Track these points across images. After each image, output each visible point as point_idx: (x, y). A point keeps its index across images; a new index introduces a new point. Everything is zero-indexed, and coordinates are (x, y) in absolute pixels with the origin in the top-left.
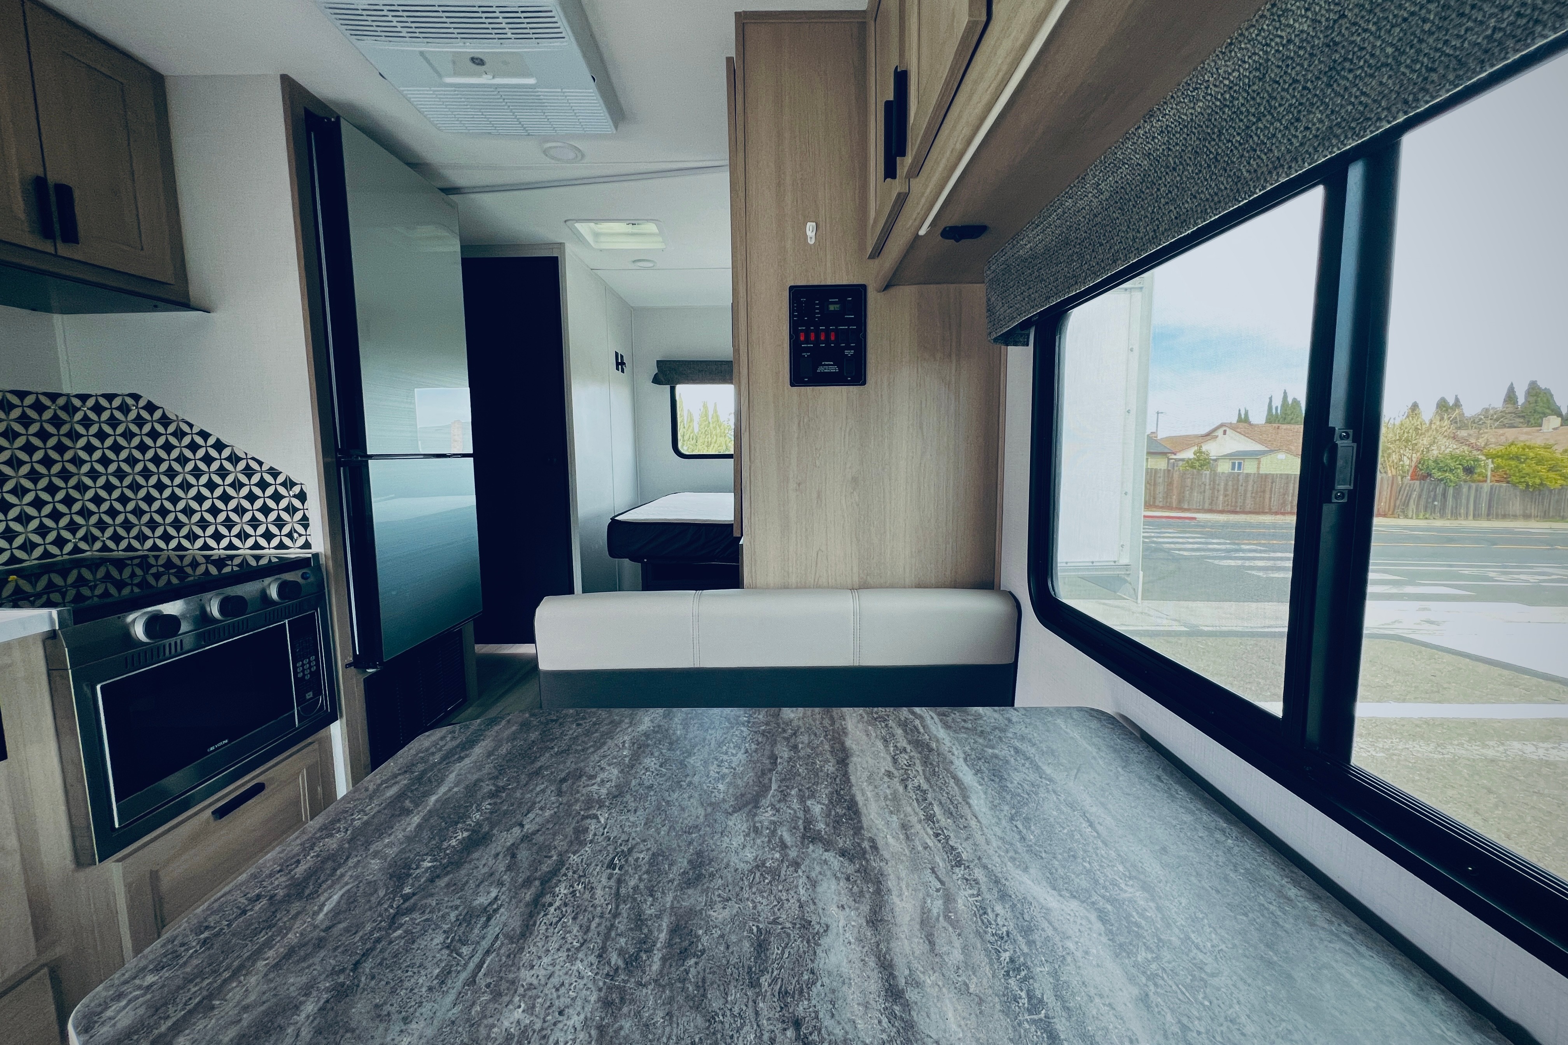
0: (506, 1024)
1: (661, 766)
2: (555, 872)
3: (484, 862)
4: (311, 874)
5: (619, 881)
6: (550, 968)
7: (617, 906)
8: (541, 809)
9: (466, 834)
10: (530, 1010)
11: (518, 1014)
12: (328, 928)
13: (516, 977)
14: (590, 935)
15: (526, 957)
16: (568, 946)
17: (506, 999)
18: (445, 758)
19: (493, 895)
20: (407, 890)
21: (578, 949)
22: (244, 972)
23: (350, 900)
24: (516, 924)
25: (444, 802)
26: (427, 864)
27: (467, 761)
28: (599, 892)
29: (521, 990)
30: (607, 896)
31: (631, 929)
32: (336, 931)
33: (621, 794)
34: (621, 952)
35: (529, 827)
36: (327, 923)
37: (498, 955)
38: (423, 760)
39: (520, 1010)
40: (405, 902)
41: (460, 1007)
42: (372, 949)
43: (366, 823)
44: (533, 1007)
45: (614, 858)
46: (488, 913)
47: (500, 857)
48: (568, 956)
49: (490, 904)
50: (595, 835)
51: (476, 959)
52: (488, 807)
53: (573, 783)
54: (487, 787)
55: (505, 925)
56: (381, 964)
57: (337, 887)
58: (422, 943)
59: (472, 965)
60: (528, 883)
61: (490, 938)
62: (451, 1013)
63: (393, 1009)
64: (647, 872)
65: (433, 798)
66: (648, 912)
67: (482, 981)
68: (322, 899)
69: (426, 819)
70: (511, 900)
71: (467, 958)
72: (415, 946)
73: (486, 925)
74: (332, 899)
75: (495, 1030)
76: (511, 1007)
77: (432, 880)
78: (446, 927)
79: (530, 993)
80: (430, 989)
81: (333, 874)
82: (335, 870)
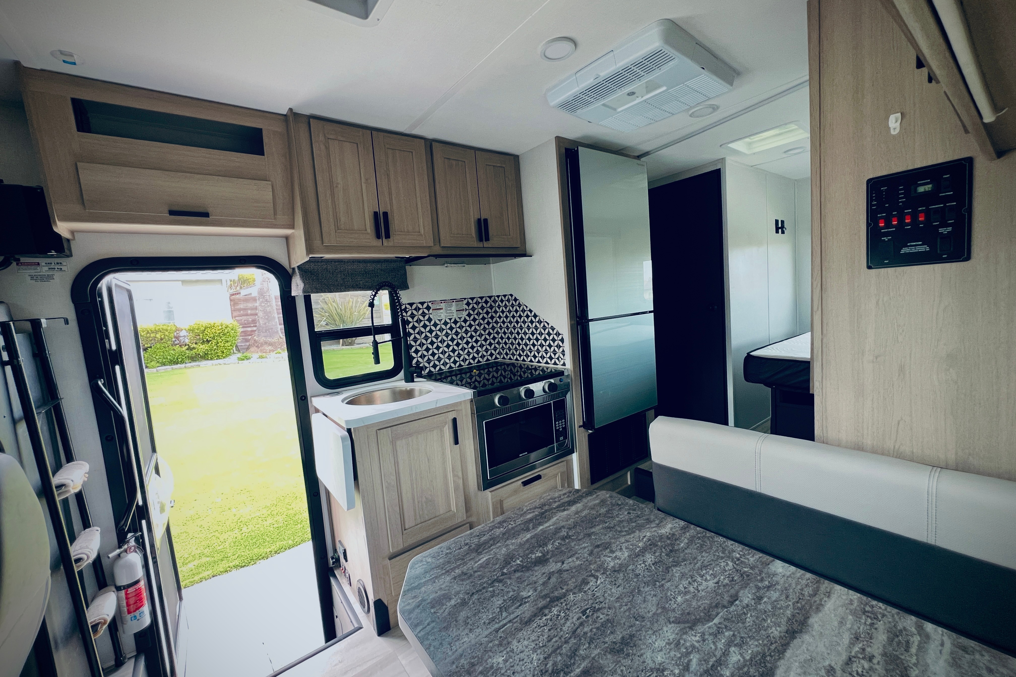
0: (495, 661)
1: (653, 564)
2: (558, 599)
3: (537, 574)
4: (485, 543)
5: (581, 624)
6: (524, 647)
7: (570, 638)
8: (577, 558)
9: (540, 555)
10: (506, 661)
11: (501, 660)
12: (475, 572)
13: (511, 642)
14: (550, 643)
15: (520, 634)
16: (537, 642)
17: (502, 649)
18: (558, 507)
19: (530, 594)
20: (505, 571)
21: (540, 647)
22: (448, 574)
23: (488, 563)
24: (527, 615)
25: (543, 531)
26: (518, 562)
27: (566, 513)
28: (568, 624)
29: (508, 649)
30: (570, 629)
31: (567, 655)
32: (476, 574)
33: (618, 571)
34: (555, 664)
35: (566, 566)
36: (476, 569)
37: (512, 625)
38: (550, 505)
39: (503, 658)
40: (502, 575)
41: (486, 639)
42: (481, 591)
43: (513, 528)
44: (507, 661)
45: (587, 609)
46: (522, 601)
47: (545, 575)
48: (534, 647)
49: (526, 598)
50: (589, 589)
51: (505, 622)
52: (557, 544)
53: (601, 551)
54: (564, 533)
55: (524, 613)
56: (479, 599)
57: (488, 554)
58: (494, 599)
59: (501, 623)
60: (546, 596)
61: (515, 614)
62: (483, 639)
63: (471, 622)
64: (598, 629)
65: (541, 527)
66: (581, 652)
67: (500, 634)
68: (481, 556)
69: (532, 538)
70: (533, 602)
71: (503, 618)
72: (492, 599)
73: (517, 608)
74: (484, 559)
75: (490, 660)
76: (501, 654)
77: (515, 571)
78: (506, 598)
79: (511, 654)
80: (484, 623)
81: (490, 547)
82: (492, 545)
